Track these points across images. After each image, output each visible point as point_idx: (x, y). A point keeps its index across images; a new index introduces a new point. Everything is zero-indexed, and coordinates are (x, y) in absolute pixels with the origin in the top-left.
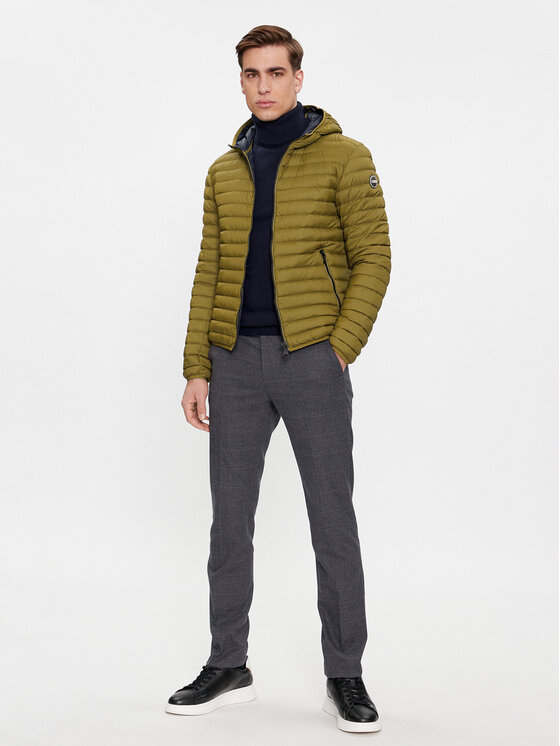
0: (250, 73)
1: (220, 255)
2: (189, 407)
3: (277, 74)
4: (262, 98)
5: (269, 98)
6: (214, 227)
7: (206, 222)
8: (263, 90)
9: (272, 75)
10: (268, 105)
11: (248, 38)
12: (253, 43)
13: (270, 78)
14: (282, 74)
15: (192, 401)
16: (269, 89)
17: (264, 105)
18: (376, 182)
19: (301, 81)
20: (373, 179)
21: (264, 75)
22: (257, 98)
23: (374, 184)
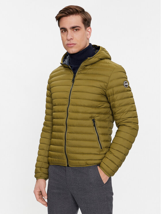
0: (64, 30)
1: (53, 118)
2: (37, 193)
3: (76, 30)
4: (69, 42)
5: (72, 42)
6: (50, 104)
7: (47, 102)
8: (69, 38)
9: (73, 30)
10: (72, 45)
11: (61, 12)
12: (63, 14)
13: (73, 32)
14: (79, 30)
15: (39, 190)
16: (72, 38)
17: (70, 46)
18: (127, 84)
19: (90, 33)
20: (126, 83)
21: (69, 31)
22: (67, 42)
23: (126, 86)
